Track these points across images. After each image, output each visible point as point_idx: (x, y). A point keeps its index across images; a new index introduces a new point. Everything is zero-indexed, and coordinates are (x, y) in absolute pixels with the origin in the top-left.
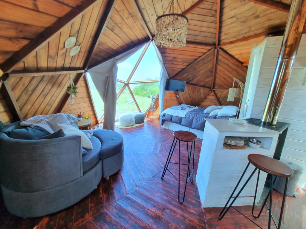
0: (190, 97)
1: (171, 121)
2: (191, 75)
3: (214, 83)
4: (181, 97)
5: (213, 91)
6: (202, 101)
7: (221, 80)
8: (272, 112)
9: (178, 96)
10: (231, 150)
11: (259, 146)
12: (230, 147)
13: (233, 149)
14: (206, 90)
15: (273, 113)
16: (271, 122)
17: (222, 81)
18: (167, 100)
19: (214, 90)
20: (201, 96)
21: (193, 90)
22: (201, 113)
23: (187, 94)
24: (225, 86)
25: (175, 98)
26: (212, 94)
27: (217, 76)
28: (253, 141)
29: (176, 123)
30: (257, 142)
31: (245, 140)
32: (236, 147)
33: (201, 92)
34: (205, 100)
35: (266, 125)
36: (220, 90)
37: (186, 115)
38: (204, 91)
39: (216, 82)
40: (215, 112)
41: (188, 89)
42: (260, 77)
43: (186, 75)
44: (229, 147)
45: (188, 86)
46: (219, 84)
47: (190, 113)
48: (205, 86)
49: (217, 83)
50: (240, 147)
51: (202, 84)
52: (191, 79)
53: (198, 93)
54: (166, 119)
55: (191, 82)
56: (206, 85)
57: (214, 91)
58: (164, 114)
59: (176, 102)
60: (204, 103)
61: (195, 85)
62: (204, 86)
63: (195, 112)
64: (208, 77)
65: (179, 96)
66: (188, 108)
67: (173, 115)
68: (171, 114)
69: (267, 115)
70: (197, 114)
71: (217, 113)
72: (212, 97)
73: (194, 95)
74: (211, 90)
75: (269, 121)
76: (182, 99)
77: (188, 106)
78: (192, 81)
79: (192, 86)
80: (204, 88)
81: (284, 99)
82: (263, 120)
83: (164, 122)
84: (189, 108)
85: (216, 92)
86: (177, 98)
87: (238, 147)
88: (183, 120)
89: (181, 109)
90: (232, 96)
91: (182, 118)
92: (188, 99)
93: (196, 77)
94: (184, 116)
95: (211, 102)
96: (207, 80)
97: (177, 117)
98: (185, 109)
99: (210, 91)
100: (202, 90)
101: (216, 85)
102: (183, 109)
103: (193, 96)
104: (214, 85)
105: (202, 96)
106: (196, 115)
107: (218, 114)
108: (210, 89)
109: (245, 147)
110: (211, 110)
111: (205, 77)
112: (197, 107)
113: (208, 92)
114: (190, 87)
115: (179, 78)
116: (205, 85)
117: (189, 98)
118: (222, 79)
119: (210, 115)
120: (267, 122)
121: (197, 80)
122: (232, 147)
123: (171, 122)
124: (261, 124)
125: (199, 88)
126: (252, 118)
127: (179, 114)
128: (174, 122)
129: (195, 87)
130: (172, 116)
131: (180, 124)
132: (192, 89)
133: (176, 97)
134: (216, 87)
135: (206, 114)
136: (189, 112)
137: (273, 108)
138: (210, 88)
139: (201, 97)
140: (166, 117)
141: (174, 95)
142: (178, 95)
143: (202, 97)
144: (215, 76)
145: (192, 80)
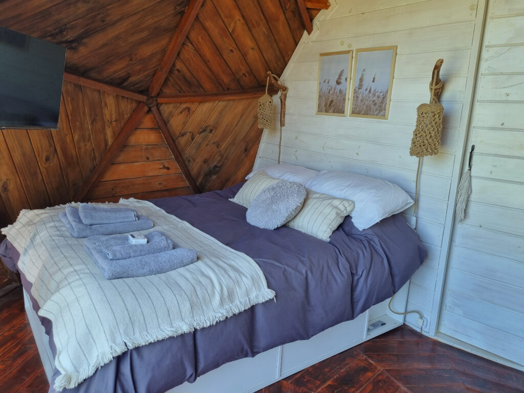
0: (55, 151)
5: (153, 109)
19: (161, 100)
20: (105, 134)
24: (208, 86)
33: (106, 112)
34: (122, 157)
36: (182, 103)
38: (118, 106)
46: (188, 74)
48: (126, 83)
49: (179, 71)
52: (71, 35)
53: (93, 121)
56: (132, 80)
57: (159, 107)
62: (120, 84)
72: (148, 135)
74: (147, 103)
80: (122, 93)
92: (43, 165)
99: (145, 108)
100: (111, 104)
101: (174, 79)
105: (109, 134)
108: (144, 98)
113: (136, 111)
116: (125, 79)
118: (207, 52)
134: (168, 90)
138: (147, 92)
139: (106, 142)
143: (111, 142)
145: (75, 42)
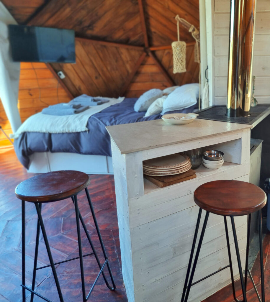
0: (99, 75)
1: (50, 149)
2: (84, 12)
3: (148, 31)
4: (72, 75)
5: (150, 54)
6: (132, 82)
7: (161, 23)
8: (241, 85)
9: (63, 76)
10: (166, 188)
11: (222, 161)
12: (163, 181)
13: (169, 184)
14: (136, 52)
15: (241, 88)
16: (241, 107)
17: (165, 26)
18: (30, 90)
19: (152, 49)
20: (126, 67)
21: (101, 55)
22: (128, 112)
23: (87, 67)
25: (54, 82)
26: (151, 60)
27: (151, 13)
28: (210, 154)
29: (67, 150)
30: (217, 157)
31: (195, 156)
32: (175, 179)
33: (123, 56)
34: (138, 79)
35: (235, 115)
36: (165, 50)
37: (87, 126)
38: (129, 54)
39: (153, 30)
40: (156, 105)
41: (88, 53)
42: (215, 11)
43: (67, 11)
44: (161, 184)
45: (83, 45)
47: (99, 118)
48: (130, 42)
49: (154, 32)
50: (184, 176)
51: (119, 35)
52: (86, 24)
53: (117, 61)
54: (33, 147)
55: (89, 32)
56: (133, 39)
57: (153, 53)
58: (24, 135)
59: (62, 93)
60: (136, 87)
61: (103, 39)
62: (126, 42)
63: (112, 114)
64: (129, 16)
65: (65, 74)
66: (96, 103)
67: (51, 132)
68: (44, 130)
69: (233, 94)
70: (115, 116)
71: (161, 106)
72: (151, 68)
73: (109, 68)
74: (145, 51)
75: (238, 107)
76: (77, 83)
77: (95, 101)
78: (92, 29)
79: (95, 42)
80: (130, 47)
81: (254, 56)
82: (229, 107)
83: (31, 158)
84: (99, 104)
85: (159, 54)
86: (62, 81)
87: (178, 178)
88: (84, 140)
89: (74, 110)
90: (180, 61)
91: (78, 134)
92: (95, 81)
93: (99, 18)
94: (84, 128)
95: (153, 81)
96: (130, 25)
97: (65, 136)
98: (88, 108)
99: (145, 54)
100: (125, 53)
101: (154, 37)
102: (81, 109)
103: (105, 69)
104: (150, 38)
105: (128, 67)
106: (113, 120)
107: (162, 108)
108: (142, 48)
109: (194, 173)
110: (149, 100)
111: (123, 18)
112: (121, 100)
113: (141, 55)
114: (92, 45)
115: (51, 22)
116: (128, 40)
117: (96, 78)
118: (163, 21)
119: (147, 115)
120: (235, 108)
121: (105, 26)
122: (166, 181)
123: (53, 152)
124: (227, 116)
125: (116, 48)
126: (216, 104)
127: (69, 126)
128: (59, 150)
129: (105, 46)
130: (50, 135)
131: (78, 151)
132: (98, 53)
133: (58, 77)
134: (155, 43)
135: (139, 112)
136: (96, 115)
137: (240, 77)
138: (143, 45)
139: (128, 72)
140: (31, 142)
141: (49, 73)
142: (61, 72)
143: (130, 71)
144: (145, 13)
145: (91, 26)
